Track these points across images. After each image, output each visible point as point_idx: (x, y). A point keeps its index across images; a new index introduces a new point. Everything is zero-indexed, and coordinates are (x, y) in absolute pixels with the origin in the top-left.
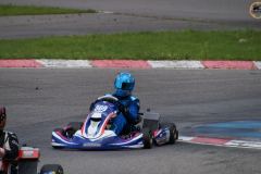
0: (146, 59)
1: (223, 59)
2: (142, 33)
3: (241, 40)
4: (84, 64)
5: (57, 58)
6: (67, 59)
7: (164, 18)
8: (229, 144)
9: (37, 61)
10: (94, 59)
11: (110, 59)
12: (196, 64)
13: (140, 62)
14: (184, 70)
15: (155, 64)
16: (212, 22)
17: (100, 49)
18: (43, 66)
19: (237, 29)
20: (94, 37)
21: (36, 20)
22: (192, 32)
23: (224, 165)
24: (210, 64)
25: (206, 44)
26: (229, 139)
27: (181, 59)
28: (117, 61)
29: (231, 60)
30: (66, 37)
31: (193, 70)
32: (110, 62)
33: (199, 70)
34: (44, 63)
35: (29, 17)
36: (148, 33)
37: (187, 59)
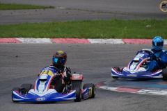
0: (87, 38)
1: (136, 38)
2: (85, 21)
3: (147, 26)
4: (47, 41)
5: (30, 37)
6: (36, 38)
7: (99, 12)
8: (140, 92)
9: (17, 39)
10: (54, 38)
11: (64, 37)
12: (119, 41)
13: (83, 40)
14: (111, 45)
15: (93, 41)
16: (129, 14)
17: (57, 31)
18: (21, 42)
19: (145, 19)
20: (53, 24)
21: (17, 13)
22: (116, 20)
23: (137, 105)
24: (128, 41)
25: (125, 28)
26: (140, 89)
27: (109, 38)
28: (68, 39)
29: (141, 38)
30: (36, 23)
31: (117, 45)
32: (64, 40)
33: (121, 44)
34: (22, 40)
35: (12, 11)
36: (88, 21)
37: (113, 37)
